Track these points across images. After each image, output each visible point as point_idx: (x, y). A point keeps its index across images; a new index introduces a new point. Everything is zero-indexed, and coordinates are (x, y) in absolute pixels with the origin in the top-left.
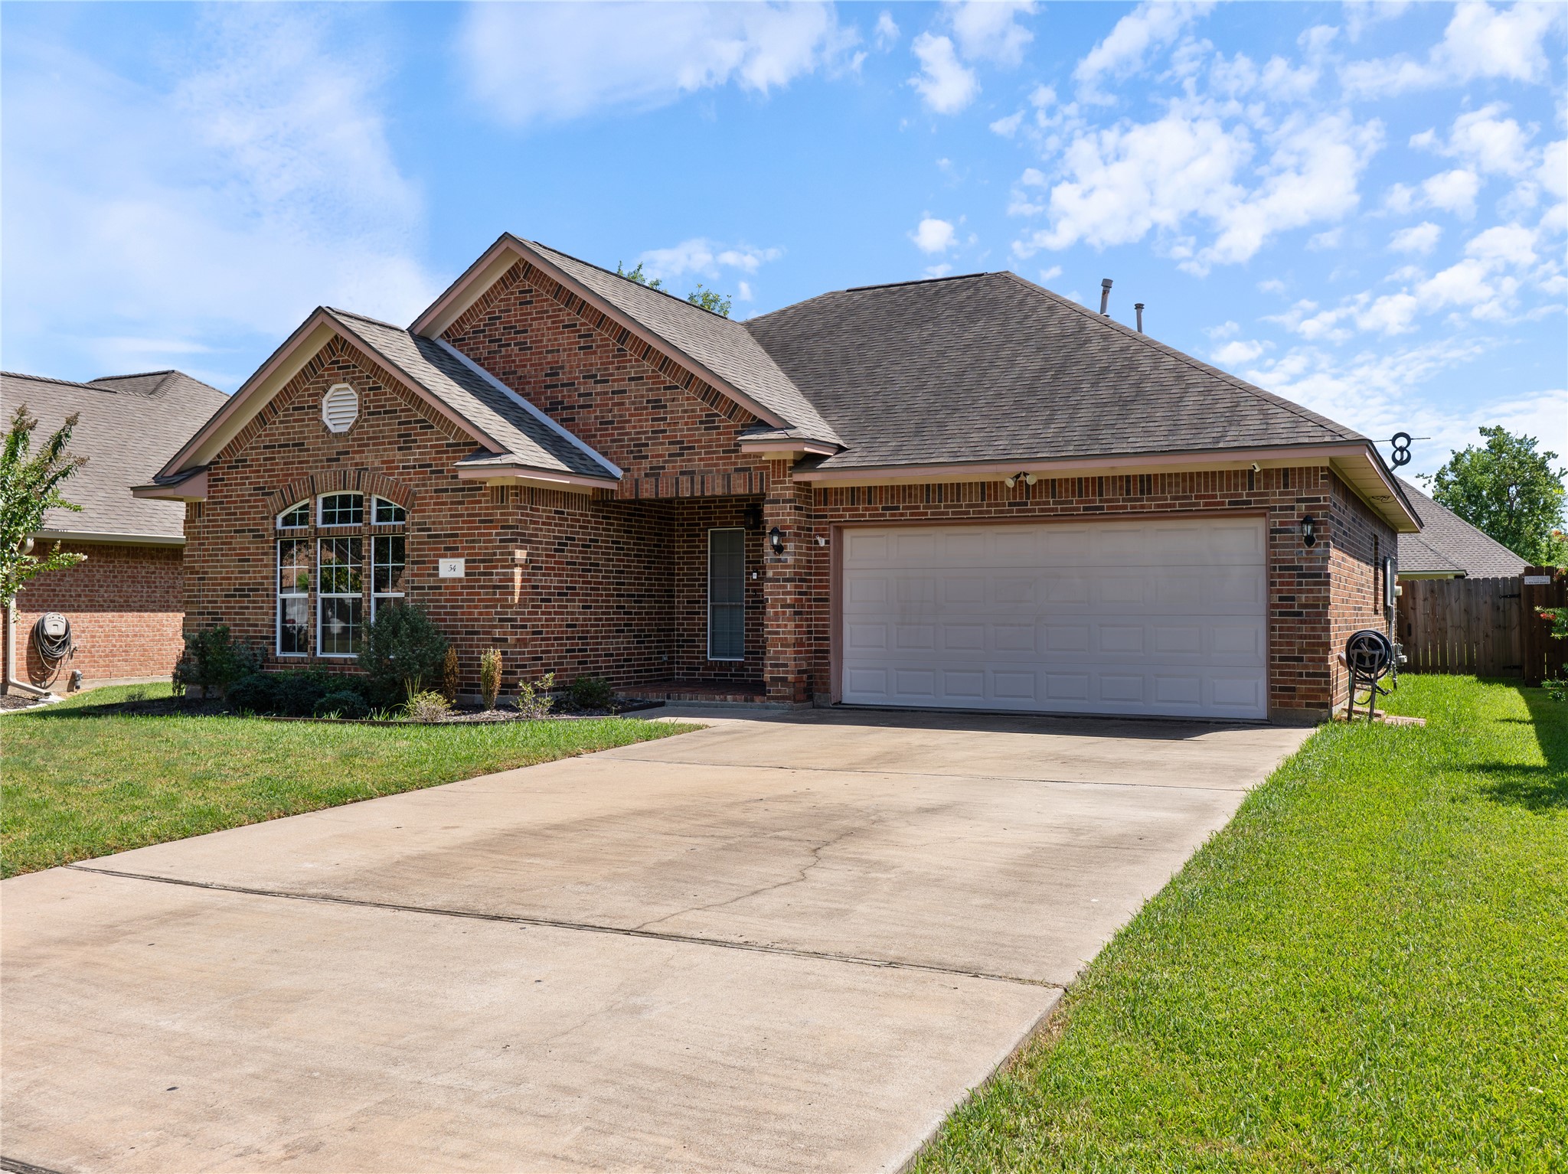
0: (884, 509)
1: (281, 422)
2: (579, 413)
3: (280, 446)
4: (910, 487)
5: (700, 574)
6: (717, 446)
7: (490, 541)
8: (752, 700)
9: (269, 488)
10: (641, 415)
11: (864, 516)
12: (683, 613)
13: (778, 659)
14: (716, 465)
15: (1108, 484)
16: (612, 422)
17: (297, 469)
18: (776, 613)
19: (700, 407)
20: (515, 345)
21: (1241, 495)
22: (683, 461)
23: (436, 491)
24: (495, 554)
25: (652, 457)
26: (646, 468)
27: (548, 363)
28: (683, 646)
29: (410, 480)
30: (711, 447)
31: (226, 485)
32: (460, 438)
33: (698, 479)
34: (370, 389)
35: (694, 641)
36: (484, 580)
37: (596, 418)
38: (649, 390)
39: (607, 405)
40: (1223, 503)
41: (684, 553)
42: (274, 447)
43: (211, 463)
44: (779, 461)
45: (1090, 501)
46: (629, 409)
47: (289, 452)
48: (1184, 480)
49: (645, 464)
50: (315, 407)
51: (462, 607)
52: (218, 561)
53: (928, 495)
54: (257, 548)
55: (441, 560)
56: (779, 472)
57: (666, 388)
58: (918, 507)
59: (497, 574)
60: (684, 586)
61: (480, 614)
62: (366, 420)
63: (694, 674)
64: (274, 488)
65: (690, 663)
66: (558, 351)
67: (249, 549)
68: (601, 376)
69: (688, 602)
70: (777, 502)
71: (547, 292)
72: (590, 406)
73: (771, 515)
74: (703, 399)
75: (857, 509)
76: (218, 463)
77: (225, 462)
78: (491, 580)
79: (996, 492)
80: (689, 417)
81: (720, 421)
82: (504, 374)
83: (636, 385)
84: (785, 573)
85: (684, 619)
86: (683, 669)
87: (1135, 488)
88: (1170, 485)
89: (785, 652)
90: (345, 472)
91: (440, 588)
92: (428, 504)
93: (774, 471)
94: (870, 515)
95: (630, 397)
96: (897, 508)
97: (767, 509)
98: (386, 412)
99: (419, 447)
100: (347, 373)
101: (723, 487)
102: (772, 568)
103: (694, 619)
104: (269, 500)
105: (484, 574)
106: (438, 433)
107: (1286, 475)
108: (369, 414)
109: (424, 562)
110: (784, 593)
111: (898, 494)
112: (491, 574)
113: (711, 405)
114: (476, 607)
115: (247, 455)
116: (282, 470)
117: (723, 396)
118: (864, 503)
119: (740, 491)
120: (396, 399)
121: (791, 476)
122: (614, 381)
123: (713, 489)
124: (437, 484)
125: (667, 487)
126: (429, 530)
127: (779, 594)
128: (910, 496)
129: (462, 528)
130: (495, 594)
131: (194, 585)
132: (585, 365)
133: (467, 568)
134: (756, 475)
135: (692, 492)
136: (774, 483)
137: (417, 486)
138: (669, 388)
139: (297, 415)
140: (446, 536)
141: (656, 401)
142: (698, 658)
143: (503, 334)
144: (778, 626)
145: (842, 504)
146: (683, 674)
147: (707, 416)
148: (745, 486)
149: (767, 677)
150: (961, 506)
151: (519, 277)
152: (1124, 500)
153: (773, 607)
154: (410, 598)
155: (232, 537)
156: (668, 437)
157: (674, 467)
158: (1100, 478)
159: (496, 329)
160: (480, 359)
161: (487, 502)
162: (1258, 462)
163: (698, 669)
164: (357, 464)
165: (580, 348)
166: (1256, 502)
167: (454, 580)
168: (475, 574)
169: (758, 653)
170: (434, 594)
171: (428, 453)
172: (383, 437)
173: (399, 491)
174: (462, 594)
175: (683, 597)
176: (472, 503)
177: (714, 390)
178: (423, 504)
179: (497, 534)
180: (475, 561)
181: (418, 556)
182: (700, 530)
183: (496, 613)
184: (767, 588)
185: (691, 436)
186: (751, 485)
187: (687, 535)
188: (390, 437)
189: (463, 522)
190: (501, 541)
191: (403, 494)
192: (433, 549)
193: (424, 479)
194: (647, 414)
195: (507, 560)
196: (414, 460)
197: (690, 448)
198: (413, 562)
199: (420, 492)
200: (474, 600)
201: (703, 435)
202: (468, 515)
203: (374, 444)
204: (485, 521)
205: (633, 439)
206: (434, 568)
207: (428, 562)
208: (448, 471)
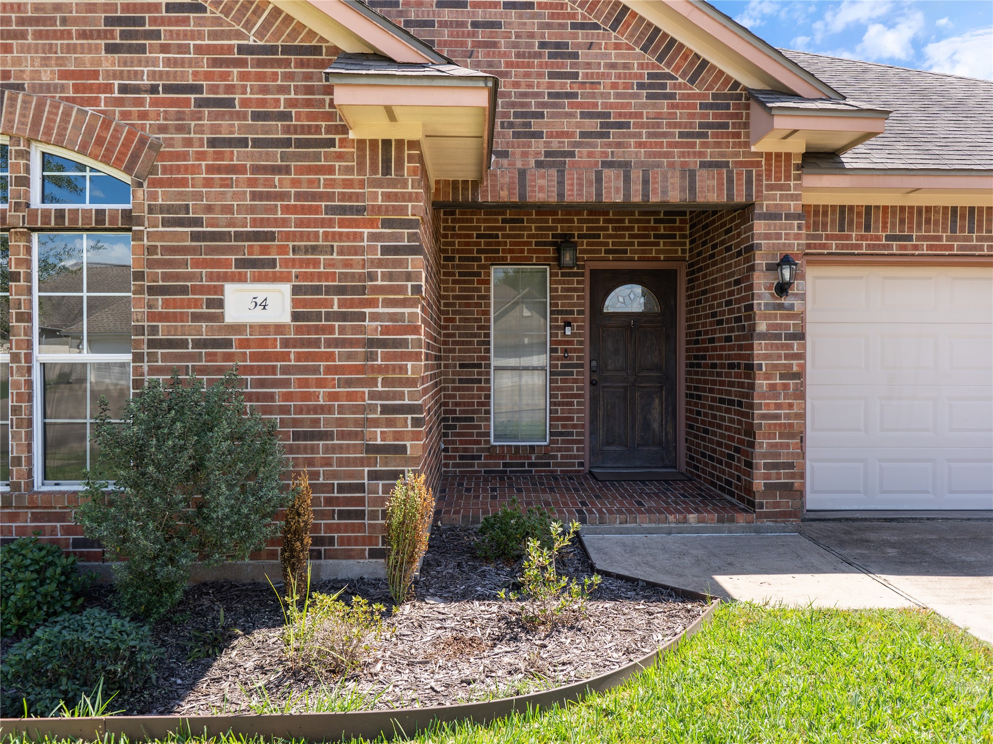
0: (888, 238)
5: (479, 328)
6: (669, 125)
7: (356, 251)
8: (732, 520)
10: (529, 65)
11: (859, 247)
12: (453, 381)
13: (778, 456)
14: (667, 155)
18: (772, 387)
19: (639, 61)
22: (609, 145)
23: (212, 143)
24: (372, 277)
25: (551, 135)
26: (538, 153)
28: (455, 427)
29: (143, 116)
30: (659, 125)
32: (277, 35)
33: (636, 175)
35: (472, 419)
36: (342, 330)
38: (542, 26)
39: (463, 44)
41: (456, 297)
44: (778, 155)
46: (505, 55)
49: (538, 146)
51: (286, 383)
53: (954, 222)
55: (229, 287)
56: (778, 172)
57: (574, 26)
58: (939, 238)
59: (375, 317)
60: (454, 343)
61: (334, 397)
63: (472, 465)
65: (465, 450)
69: (461, 366)
70: (775, 216)
73: (767, 237)
74: (645, 49)
75: (848, 237)
80: (619, 76)
81: (675, 86)
83: (520, 17)
84: (787, 327)
85: (455, 389)
89: (788, 446)
91: (228, 343)
92: (195, 169)
93: (769, 171)
94: (868, 247)
95: (508, 35)
96: (909, 238)
97: (759, 227)
99: (165, 49)
101: (683, 190)
102: (765, 317)
105: (343, 317)
106: (217, 21)
109: (184, 290)
110: (787, 357)
111: (910, 218)
112: (362, 317)
113: (660, 59)
114: (321, 383)
117: (681, 46)
118: (859, 228)
119: (713, 198)
121: (798, 178)
123: (665, 192)
124: (215, 129)
125: (580, 185)
126: (198, 222)
127: (779, 357)
128: (928, 221)
129: (284, 223)
130: (372, 357)
133: (295, 303)
134: (739, 174)
135: (627, 195)
136: (770, 187)
137: (163, 129)
138: (582, 26)
140: (239, 236)
141: (558, 45)
142: (478, 442)
144: (778, 406)
145: (825, 228)
147: (651, 76)
148: (720, 190)
149: (759, 484)
153: (768, 377)
154: (145, 366)
156: (580, 105)
157: (590, 155)
161: (348, 170)
163: (479, 457)
167: (264, 328)
168: (318, 316)
169: (571, 434)
170: (211, 357)
171: (190, 63)
172: (64, 21)
173: (116, 137)
174: (285, 357)
175: (454, 359)
176: (309, 170)
177: (665, 35)
178: (178, 169)
179: (373, 237)
180: (317, 290)
181: (166, 277)
182: (479, 267)
183: (373, 396)
184: (760, 348)
185: (623, 106)
186: (730, 189)
187: (460, 274)
188: (84, 21)
189: (286, 209)
190: (386, 250)
191: (126, 145)
192: (206, 264)
193: (180, 116)
194: (540, 66)
195: (401, 290)
196: (153, 75)
197: (620, 125)
198: (152, 290)
199: (170, 143)
200: (315, 370)
201: (644, 106)
202: (299, 196)
203: (38, 35)
204: (343, 210)
205: (513, 105)
206: (210, 304)
207: (196, 290)
208: (245, 103)
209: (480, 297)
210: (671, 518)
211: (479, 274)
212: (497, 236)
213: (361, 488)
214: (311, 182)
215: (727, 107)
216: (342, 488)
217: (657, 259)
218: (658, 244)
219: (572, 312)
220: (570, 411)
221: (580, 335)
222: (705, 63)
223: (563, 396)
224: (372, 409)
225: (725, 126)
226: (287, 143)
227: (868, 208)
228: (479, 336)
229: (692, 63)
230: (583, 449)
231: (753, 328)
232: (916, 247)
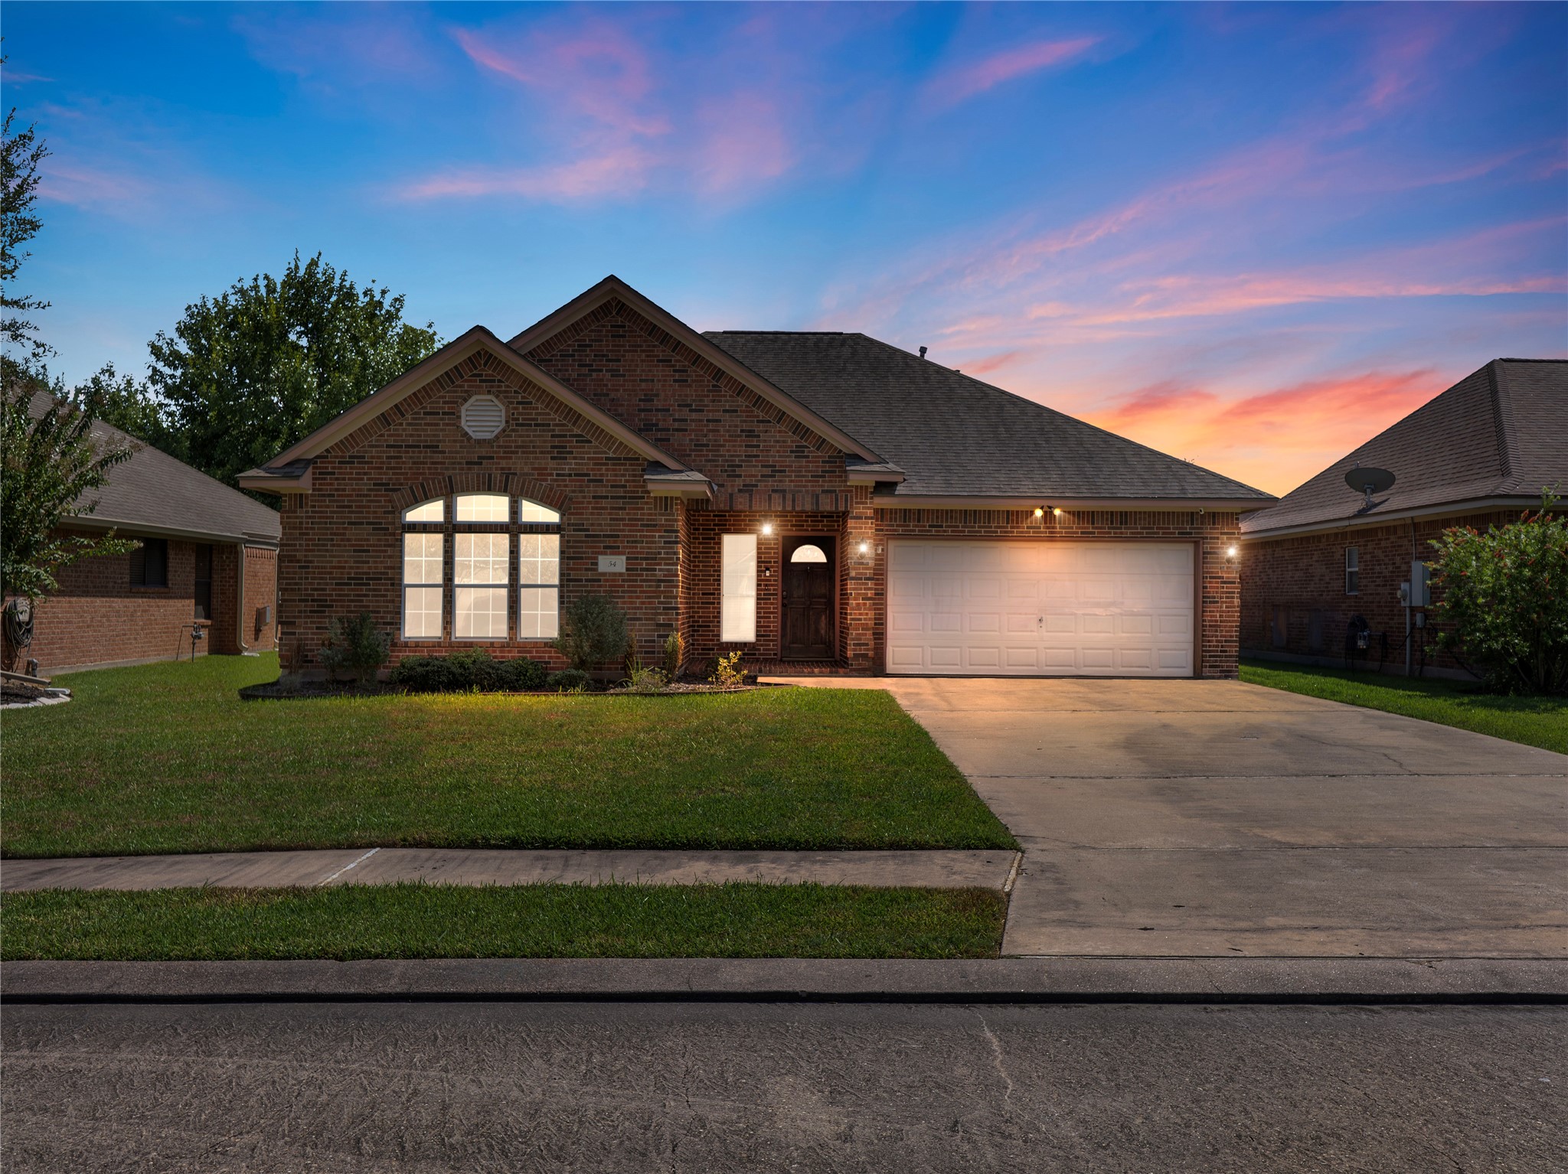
0: (930, 526)
1: (409, 424)
2: (673, 435)
3: (406, 446)
4: (952, 511)
5: (714, 571)
6: (806, 471)
7: (653, 542)
9: (394, 484)
10: (735, 441)
11: (914, 531)
12: (698, 603)
13: (860, 639)
14: (804, 486)
15: (1098, 517)
16: (708, 445)
17: (429, 468)
18: (858, 604)
19: (791, 440)
20: (607, 371)
21: (1186, 529)
22: (775, 481)
23: (594, 497)
24: (660, 553)
25: (746, 476)
26: (739, 485)
27: (643, 390)
28: (698, 631)
29: (566, 486)
30: (801, 471)
31: (337, 479)
33: (789, 496)
34: (518, 403)
35: (709, 626)
36: (647, 575)
37: (691, 440)
38: (741, 421)
39: (702, 430)
40: (1174, 533)
41: (699, 552)
42: (401, 446)
43: (317, 457)
44: (861, 487)
45: (1085, 528)
46: (723, 436)
47: (420, 452)
48: (1149, 516)
49: (739, 482)
50: (453, 414)
51: (623, 597)
52: (327, 551)
53: (965, 518)
54: (379, 540)
55: (600, 557)
56: (861, 495)
57: (758, 421)
58: (958, 527)
59: (660, 570)
60: (699, 580)
61: (643, 603)
62: (513, 430)
63: (709, 654)
64: (401, 484)
65: (705, 645)
66: (653, 381)
67: (368, 540)
68: (696, 406)
69: (703, 594)
70: (861, 518)
71: (641, 329)
72: (686, 430)
73: (855, 528)
74: (794, 433)
75: (908, 526)
76: (327, 457)
77: (336, 457)
78: (655, 575)
79: (1017, 518)
80: (780, 447)
81: (809, 452)
82: (595, 395)
83: (731, 417)
84: (866, 574)
85: (698, 608)
86: (698, 649)
87: (1117, 520)
88: (1140, 519)
90: (490, 475)
91: (599, 580)
92: (587, 508)
93: (857, 494)
94: (919, 531)
95: (724, 426)
96: (941, 526)
97: (851, 523)
98: (536, 425)
99: (575, 458)
100: (492, 387)
101: (812, 504)
102: (855, 569)
103: (709, 608)
104: (395, 496)
105: (647, 570)
106: (597, 447)
107: (1214, 517)
108: (517, 425)
109: (582, 558)
110: (865, 589)
111: (942, 516)
112: (655, 570)
113: (802, 438)
114: (638, 597)
115: (366, 452)
116: (410, 468)
117: (812, 432)
118: (914, 521)
119: (828, 508)
120: (549, 414)
121: (872, 498)
122: (708, 411)
123: (803, 505)
124: (595, 492)
126: (588, 530)
127: (861, 589)
128: (951, 517)
129: (623, 531)
130: (660, 586)
131: (295, 573)
132: (680, 396)
133: (627, 564)
134: (842, 496)
135: (784, 507)
136: (857, 503)
137: (574, 492)
138: (762, 421)
139: (429, 419)
140: (605, 536)
141: (750, 431)
142: (713, 640)
143: (594, 361)
144: (860, 614)
145: (896, 521)
146: (698, 654)
147: (797, 446)
148: (831, 504)
149: (850, 654)
150: (991, 527)
151: (611, 313)
152: (1109, 528)
153: (855, 599)
154: (565, 589)
155: (345, 529)
156: (761, 461)
157: (765, 486)
158: (1093, 512)
159: (587, 356)
160: (568, 380)
161: (650, 509)
162: (1204, 508)
163: (713, 650)
164: (502, 469)
165: (675, 381)
166: (1195, 533)
167: (615, 574)
168: (637, 570)
169: (769, 636)
170: (592, 586)
171: (585, 464)
172: (534, 447)
173: (555, 495)
174: (623, 586)
175: (698, 590)
176: (634, 509)
177: (804, 426)
178: (580, 508)
179: (660, 537)
180: (637, 558)
181: (574, 553)
182: (714, 534)
183: (659, 603)
184: (851, 585)
185: (782, 461)
186: (837, 504)
187: (703, 539)
188: (542, 447)
189: (624, 525)
190: (665, 542)
191: (559, 498)
192: (591, 547)
193: (581, 486)
194: (741, 441)
195: (672, 559)
196: (570, 469)
197: (781, 471)
198: (568, 558)
199: (577, 497)
200: (636, 592)
201: (794, 462)
202: (629, 520)
203: (523, 452)
204: (648, 525)
205: (727, 461)
206: (592, 564)
207: (587, 558)
208: (607, 481)
209: (714, 553)
210: (805, 670)
211: (714, 539)
212: (725, 516)
213: (654, 641)
214: (635, 514)
215: (836, 462)
216: (646, 641)
217: (823, 530)
218: (823, 521)
219: (770, 562)
220: (769, 622)
221: (775, 576)
222: (824, 440)
223: (764, 613)
224: (659, 608)
225: (835, 471)
226: (625, 497)
227: (919, 510)
228: (714, 576)
229: (818, 440)
230: (776, 645)
231: (848, 574)
232: (945, 531)
